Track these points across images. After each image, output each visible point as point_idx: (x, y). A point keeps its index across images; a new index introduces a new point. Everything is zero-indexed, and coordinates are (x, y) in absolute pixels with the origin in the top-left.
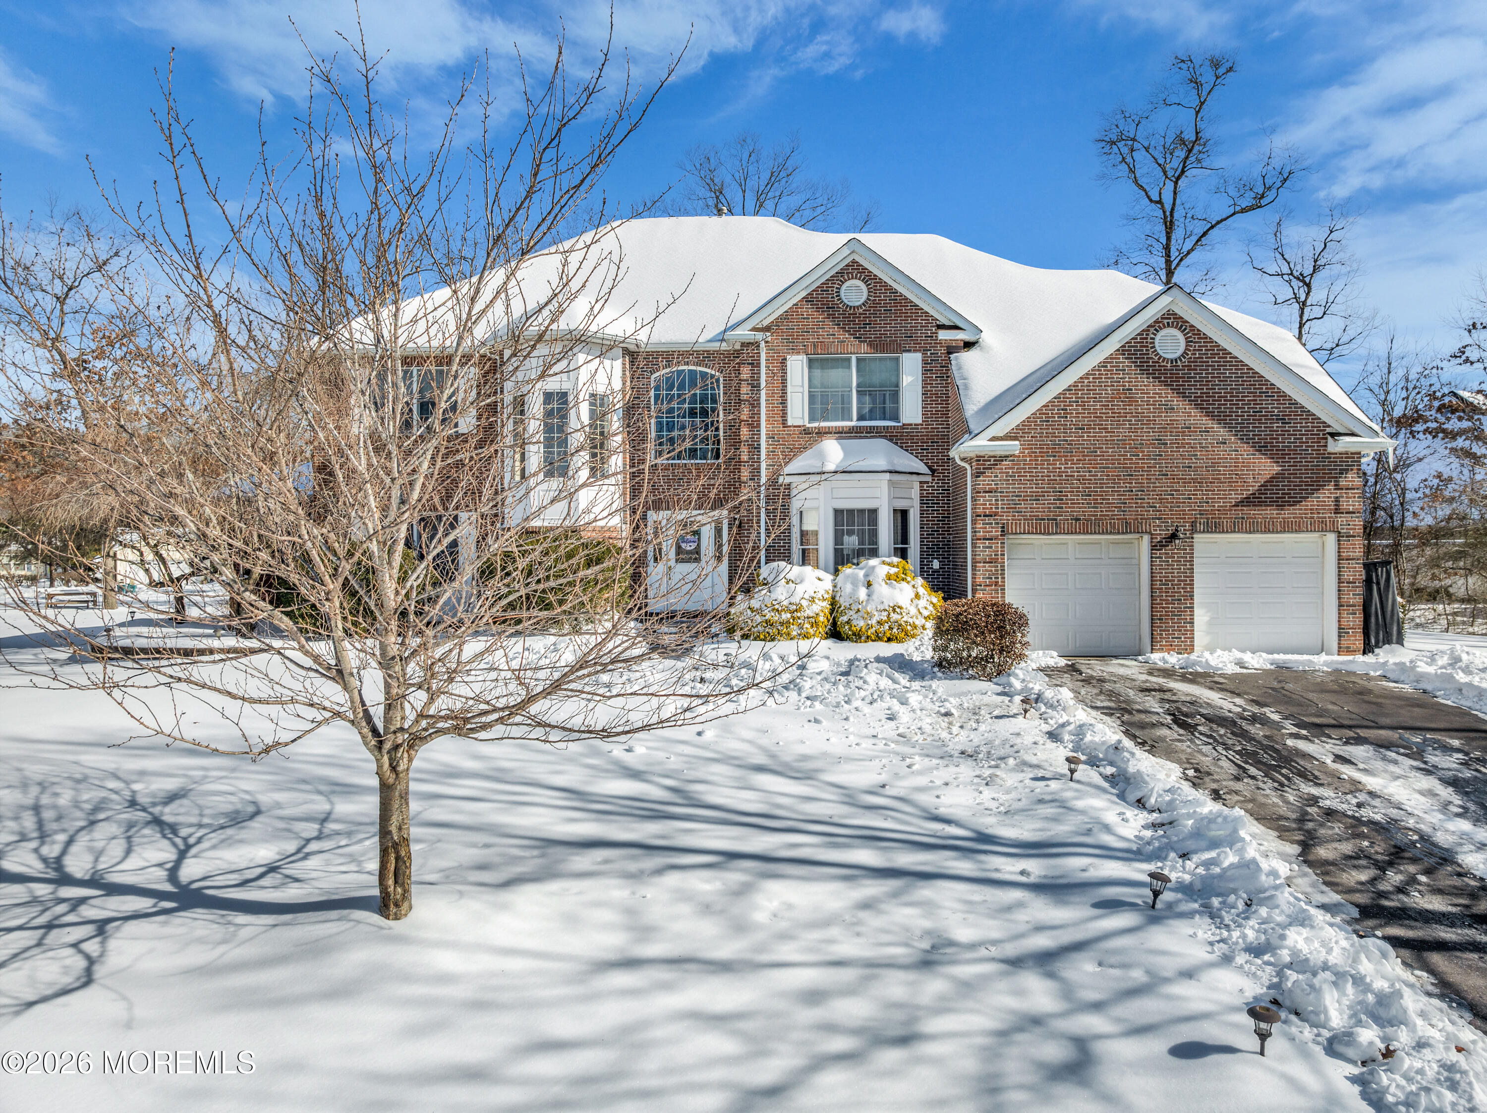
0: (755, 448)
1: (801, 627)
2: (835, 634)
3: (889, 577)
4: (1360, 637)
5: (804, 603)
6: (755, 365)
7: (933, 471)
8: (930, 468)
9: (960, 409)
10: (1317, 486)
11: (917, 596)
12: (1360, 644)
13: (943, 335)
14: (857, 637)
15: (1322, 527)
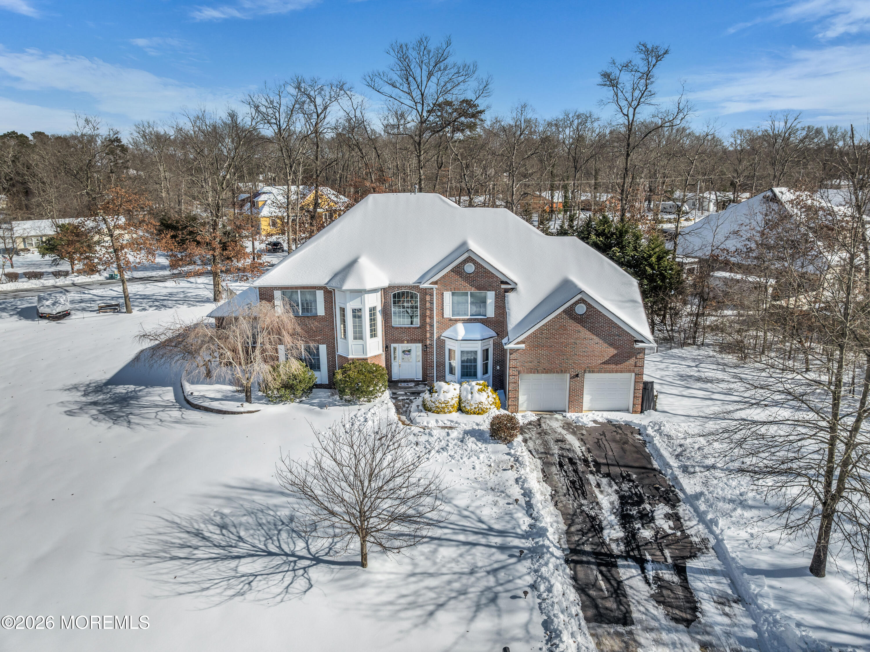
0: (432, 326)
1: (448, 409)
2: (460, 409)
3: (479, 390)
4: (640, 407)
5: (450, 400)
6: (432, 295)
7: (498, 334)
8: (497, 333)
9: (507, 329)
10: (629, 358)
11: (488, 397)
12: (639, 410)
13: (503, 286)
14: (467, 413)
15: (630, 371)
